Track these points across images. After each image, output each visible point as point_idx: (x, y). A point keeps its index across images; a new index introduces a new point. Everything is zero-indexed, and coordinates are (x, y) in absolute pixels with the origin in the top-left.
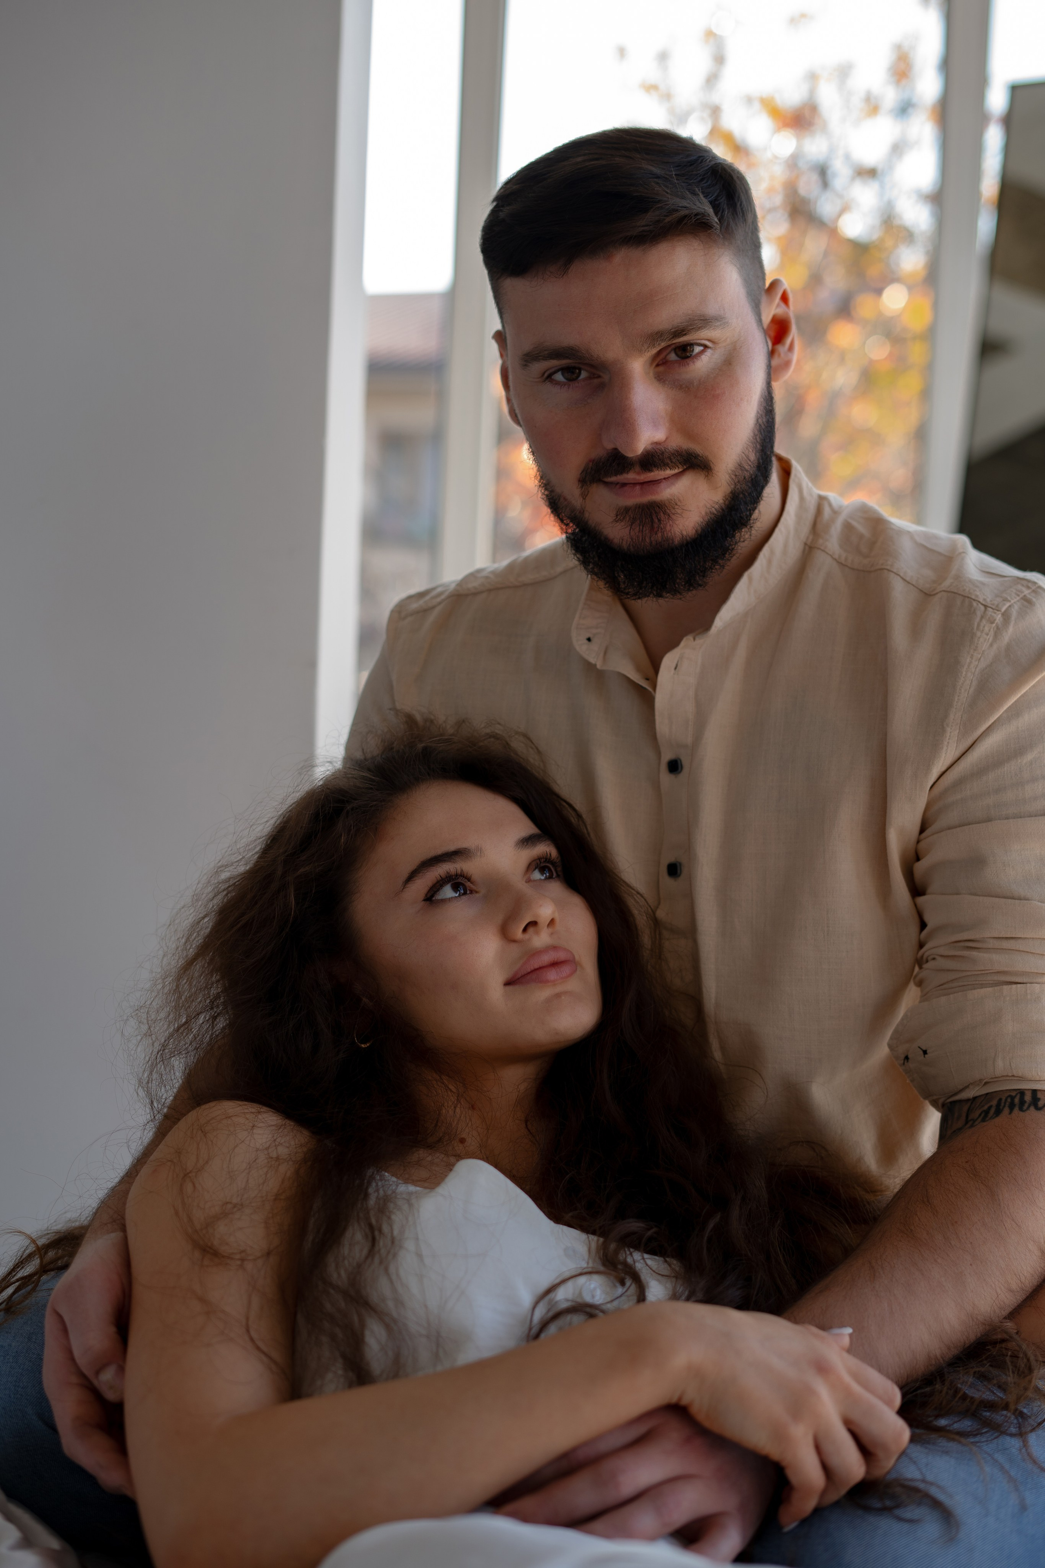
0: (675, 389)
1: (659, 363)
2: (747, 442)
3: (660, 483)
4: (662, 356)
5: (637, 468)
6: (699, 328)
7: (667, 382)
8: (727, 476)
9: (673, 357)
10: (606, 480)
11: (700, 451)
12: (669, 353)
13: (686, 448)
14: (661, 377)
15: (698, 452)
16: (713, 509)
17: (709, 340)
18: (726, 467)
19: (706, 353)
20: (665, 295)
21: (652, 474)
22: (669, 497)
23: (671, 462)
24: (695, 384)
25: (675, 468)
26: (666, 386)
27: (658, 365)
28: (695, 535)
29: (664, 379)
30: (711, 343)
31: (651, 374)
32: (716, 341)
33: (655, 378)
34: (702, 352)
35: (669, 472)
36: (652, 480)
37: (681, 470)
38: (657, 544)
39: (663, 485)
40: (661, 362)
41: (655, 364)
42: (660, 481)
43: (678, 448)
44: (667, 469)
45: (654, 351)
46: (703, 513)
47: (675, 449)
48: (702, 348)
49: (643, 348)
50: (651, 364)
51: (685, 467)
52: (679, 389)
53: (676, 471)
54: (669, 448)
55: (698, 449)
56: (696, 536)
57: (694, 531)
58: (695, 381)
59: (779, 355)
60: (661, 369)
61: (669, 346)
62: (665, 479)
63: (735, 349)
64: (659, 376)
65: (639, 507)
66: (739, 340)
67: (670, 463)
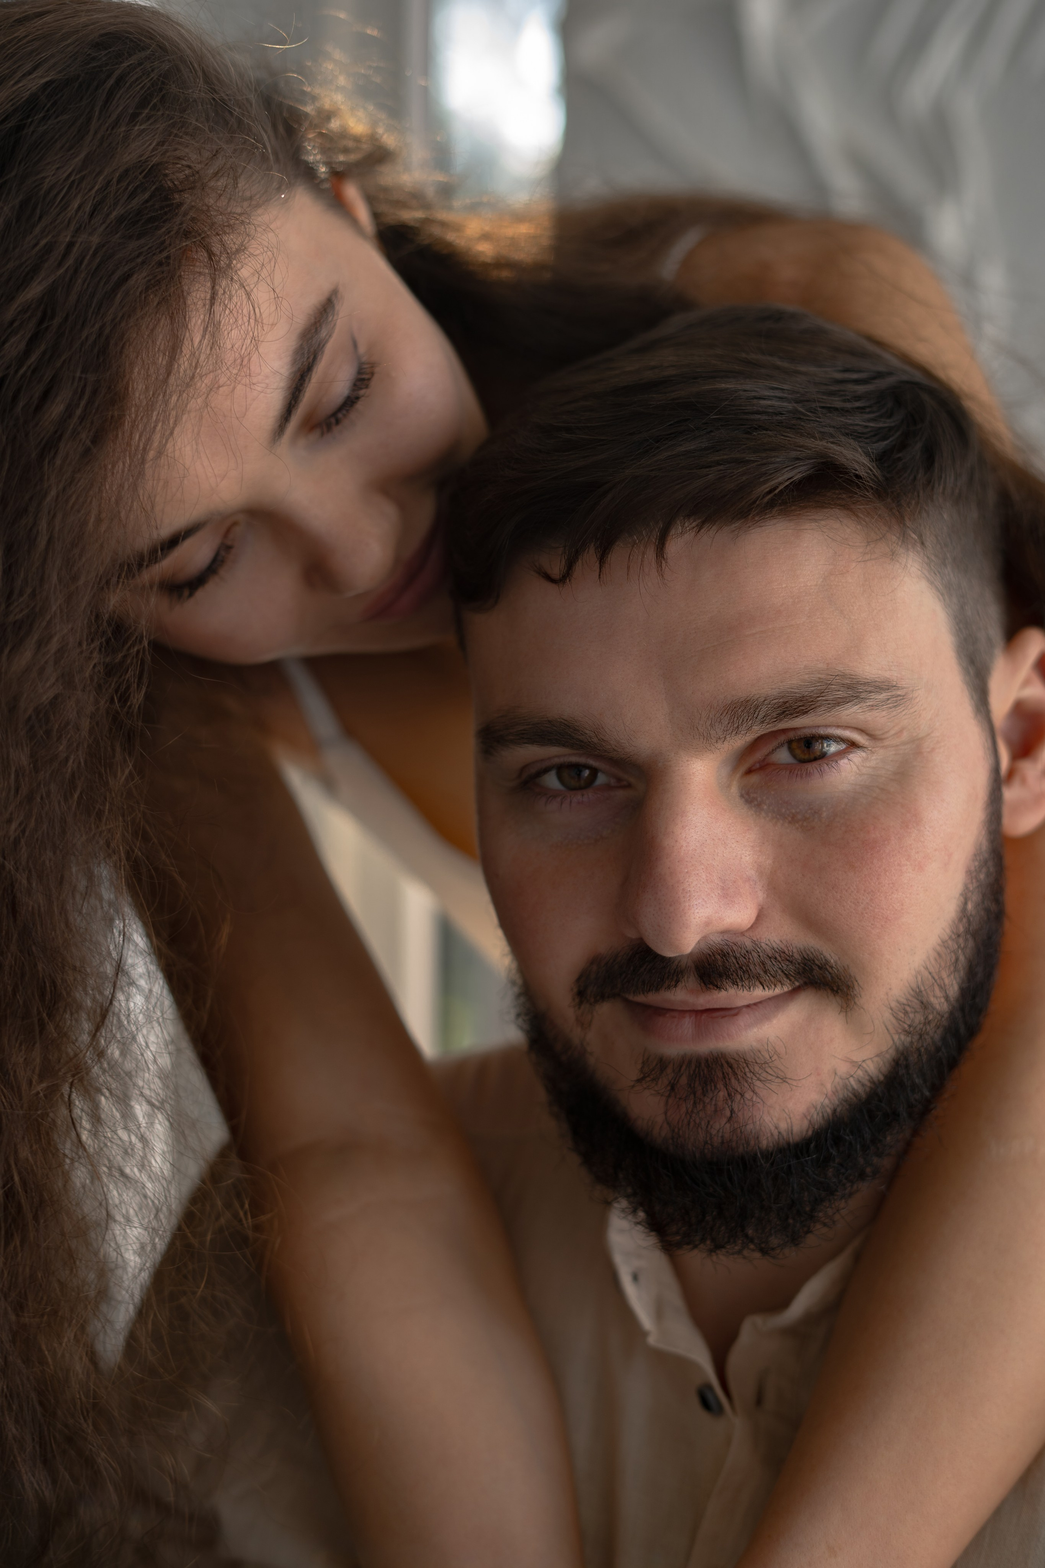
0: (781, 822)
1: (754, 768)
2: (938, 948)
3: (736, 1015)
4: (759, 755)
5: (691, 981)
6: (839, 702)
7: (765, 807)
8: (887, 1015)
9: (783, 756)
10: (631, 997)
11: (832, 954)
12: (773, 751)
13: (802, 947)
14: (752, 795)
15: (828, 957)
16: (851, 1080)
17: (862, 731)
18: (887, 994)
19: (851, 756)
20: (770, 627)
21: (723, 993)
22: (754, 1044)
23: (765, 972)
24: (824, 815)
25: (775, 986)
26: (763, 814)
27: (749, 772)
28: (807, 1131)
29: (759, 799)
30: (866, 737)
31: (735, 789)
32: (878, 733)
33: (742, 796)
34: (840, 754)
35: (759, 993)
36: (724, 1006)
37: (786, 989)
38: (722, 1143)
39: (743, 1020)
40: (758, 766)
41: (743, 768)
42: (736, 1011)
43: (783, 946)
44: (754, 986)
45: (740, 741)
46: (829, 1087)
47: (775, 946)
48: (843, 746)
49: (712, 732)
50: (735, 769)
51: (797, 984)
52: (790, 822)
53: (778, 991)
54: (763, 945)
55: (829, 953)
56: (810, 1133)
57: (806, 1123)
58: (824, 809)
59: (1024, 781)
60: (755, 779)
61: (774, 734)
62: (748, 1006)
63: (918, 752)
64: (748, 793)
65: (690, 1062)
66: (929, 735)
67: (762, 973)
